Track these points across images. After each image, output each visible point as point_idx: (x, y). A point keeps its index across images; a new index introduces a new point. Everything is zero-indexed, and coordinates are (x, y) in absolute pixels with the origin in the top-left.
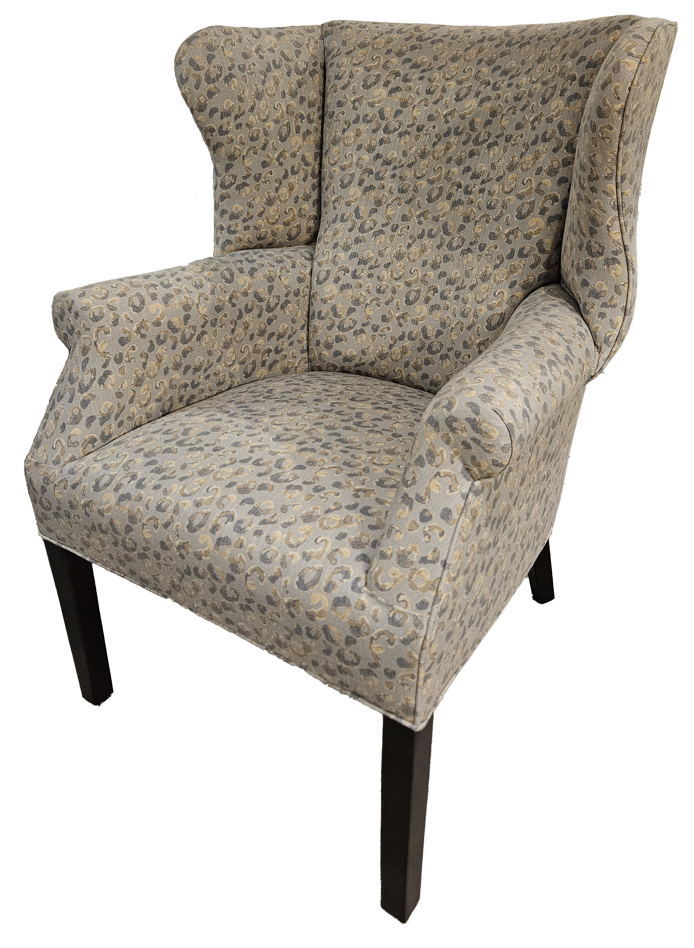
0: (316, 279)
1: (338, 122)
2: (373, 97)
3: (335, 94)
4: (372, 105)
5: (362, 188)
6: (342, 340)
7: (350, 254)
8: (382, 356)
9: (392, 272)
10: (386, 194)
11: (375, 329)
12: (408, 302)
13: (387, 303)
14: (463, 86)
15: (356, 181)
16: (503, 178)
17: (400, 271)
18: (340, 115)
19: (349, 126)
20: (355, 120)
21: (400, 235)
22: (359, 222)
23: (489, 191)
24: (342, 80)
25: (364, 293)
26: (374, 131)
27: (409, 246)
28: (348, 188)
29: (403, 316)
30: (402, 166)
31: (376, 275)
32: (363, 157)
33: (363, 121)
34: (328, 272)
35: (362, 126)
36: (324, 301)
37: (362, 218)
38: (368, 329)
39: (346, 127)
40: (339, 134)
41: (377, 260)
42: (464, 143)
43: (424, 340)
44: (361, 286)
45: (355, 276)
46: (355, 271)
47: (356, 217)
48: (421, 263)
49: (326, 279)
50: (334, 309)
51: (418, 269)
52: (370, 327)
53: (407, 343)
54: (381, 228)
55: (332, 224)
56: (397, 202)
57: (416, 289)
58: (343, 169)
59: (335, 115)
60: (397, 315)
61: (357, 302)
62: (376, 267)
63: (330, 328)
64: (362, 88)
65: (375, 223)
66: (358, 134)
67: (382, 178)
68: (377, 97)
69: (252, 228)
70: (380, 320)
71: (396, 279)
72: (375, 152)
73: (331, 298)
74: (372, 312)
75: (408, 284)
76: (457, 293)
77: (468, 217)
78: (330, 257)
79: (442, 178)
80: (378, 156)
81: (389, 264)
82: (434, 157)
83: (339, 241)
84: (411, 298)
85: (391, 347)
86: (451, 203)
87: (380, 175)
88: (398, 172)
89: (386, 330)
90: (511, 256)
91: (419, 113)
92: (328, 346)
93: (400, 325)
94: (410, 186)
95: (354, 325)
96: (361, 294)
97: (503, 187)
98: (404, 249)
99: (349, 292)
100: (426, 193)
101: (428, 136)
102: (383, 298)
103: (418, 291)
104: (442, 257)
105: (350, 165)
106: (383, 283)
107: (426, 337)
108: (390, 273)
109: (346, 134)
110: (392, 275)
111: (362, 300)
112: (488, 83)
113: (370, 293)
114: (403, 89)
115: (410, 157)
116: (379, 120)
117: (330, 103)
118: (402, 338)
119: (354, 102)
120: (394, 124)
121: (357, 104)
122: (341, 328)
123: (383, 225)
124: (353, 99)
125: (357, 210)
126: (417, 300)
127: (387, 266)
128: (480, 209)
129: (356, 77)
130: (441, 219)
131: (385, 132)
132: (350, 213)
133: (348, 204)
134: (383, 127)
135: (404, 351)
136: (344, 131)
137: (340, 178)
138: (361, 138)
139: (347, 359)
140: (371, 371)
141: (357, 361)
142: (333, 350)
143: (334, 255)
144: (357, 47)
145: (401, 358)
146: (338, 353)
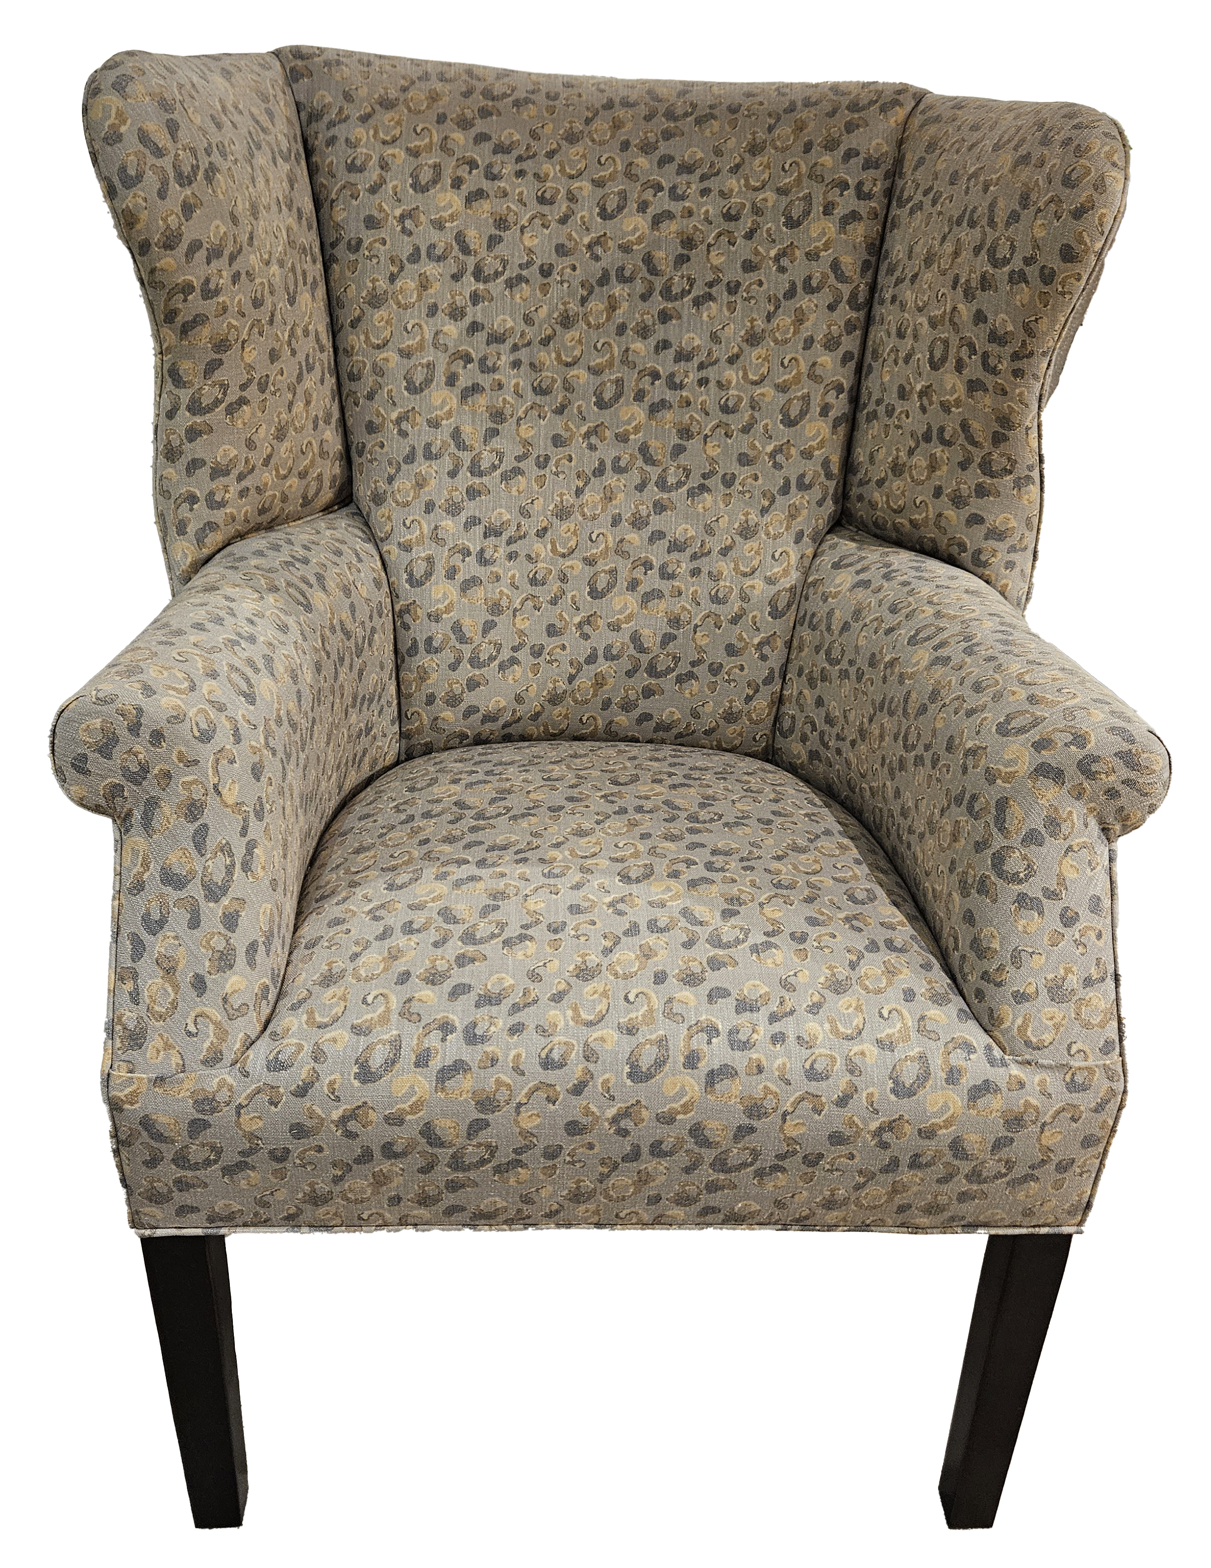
0: (405, 576)
1: (375, 261)
2: (439, 210)
3: (354, 202)
4: (439, 225)
5: (457, 390)
6: (478, 685)
7: (464, 520)
8: (555, 699)
9: (553, 544)
10: (509, 398)
11: (537, 652)
12: (595, 594)
13: (554, 602)
14: (607, 190)
15: (440, 377)
16: (742, 358)
17: (569, 539)
18: (377, 245)
19: (402, 268)
20: (412, 255)
21: (557, 474)
22: (466, 458)
23: (718, 382)
24: (366, 173)
25: (505, 591)
26: (456, 277)
27: (579, 492)
28: (426, 392)
29: (588, 621)
30: (529, 344)
31: (522, 554)
32: (445, 329)
33: (429, 255)
34: (430, 560)
35: (431, 269)
36: (435, 617)
37: (472, 449)
38: (523, 655)
39: (395, 270)
40: (382, 284)
41: (519, 525)
42: (644, 297)
43: (637, 655)
44: (498, 578)
45: (482, 560)
46: (482, 551)
47: (458, 447)
48: (610, 519)
49: (428, 574)
50: (457, 628)
51: (605, 531)
52: (527, 650)
53: (603, 666)
54: (516, 464)
55: (404, 467)
56: (535, 413)
57: (607, 568)
58: (406, 354)
59: (366, 244)
60: (577, 620)
61: (496, 608)
62: (520, 538)
63: (454, 667)
64: (411, 191)
65: (500, 455)
66: (424, 284)
67: (494, 369)
68: (444, 209)
69: (252, 491)
70: (545, 634)
71: (563, 556)
72: (468, 320)
73: (448, 610)
74: (527, 623)
75: (590, 562)
76: (695, 564)
77: (688, 430)
78: (426, 531)
79: (617, 362)
80: (475, 327)
81: (545, 529)
82: (589, 324)
83: (434, 497)
84: (601, 585)
85: (571, 679)
86: (647, 407)
87: (490, 363)
88: (523, 355)
89: (558, 650)
90: (785, 490)
91: (536, 241)
92: (453, 701)
93: (586, 637)
94: (554, 381)
95: (498, 652)
96: (501, 592)
97: (745, 374)
98: (568, 499)
99: (479, 593)
100: (591, 391)
101: (566, 285)
102: (544, 594)
103: (613, 572)
104: (651, 506)
105: (421, 346)
106: (540, 565)
107: (642, 650)
108: (549, 546)
109: (399, 284)
110: (554, 550)
111: (504, 603)
112: (659, 188)
113: (517, 588)
114: (491, 193)
115: (540, 326)
116: (461, 256)
117: (346, 220)
118: (592, 659)
119: (402, 218)
120: (491, 264)
121: (408, 223)
122: (475, 662)
123: (519, 459)
124: (398, 212)
125: (456, 434)
126: (613, 586)
127: (542, 533)
128: (707, 414)
129: (394, 167)
130: (632, 437)
131: (477, 279)
132: (443, 441)
133: (434, 424)
134: (471, 268)
135: (599, 682)
136: (393, 278)
137: (403, 372)
138: (431, 291)
139: (489, 718)
140: (532, 729)
141: (507, 717)
142: (463, 706)
143: (433, 526)
144: (377, 107)
145: (595, 695)
146: (471, 711)
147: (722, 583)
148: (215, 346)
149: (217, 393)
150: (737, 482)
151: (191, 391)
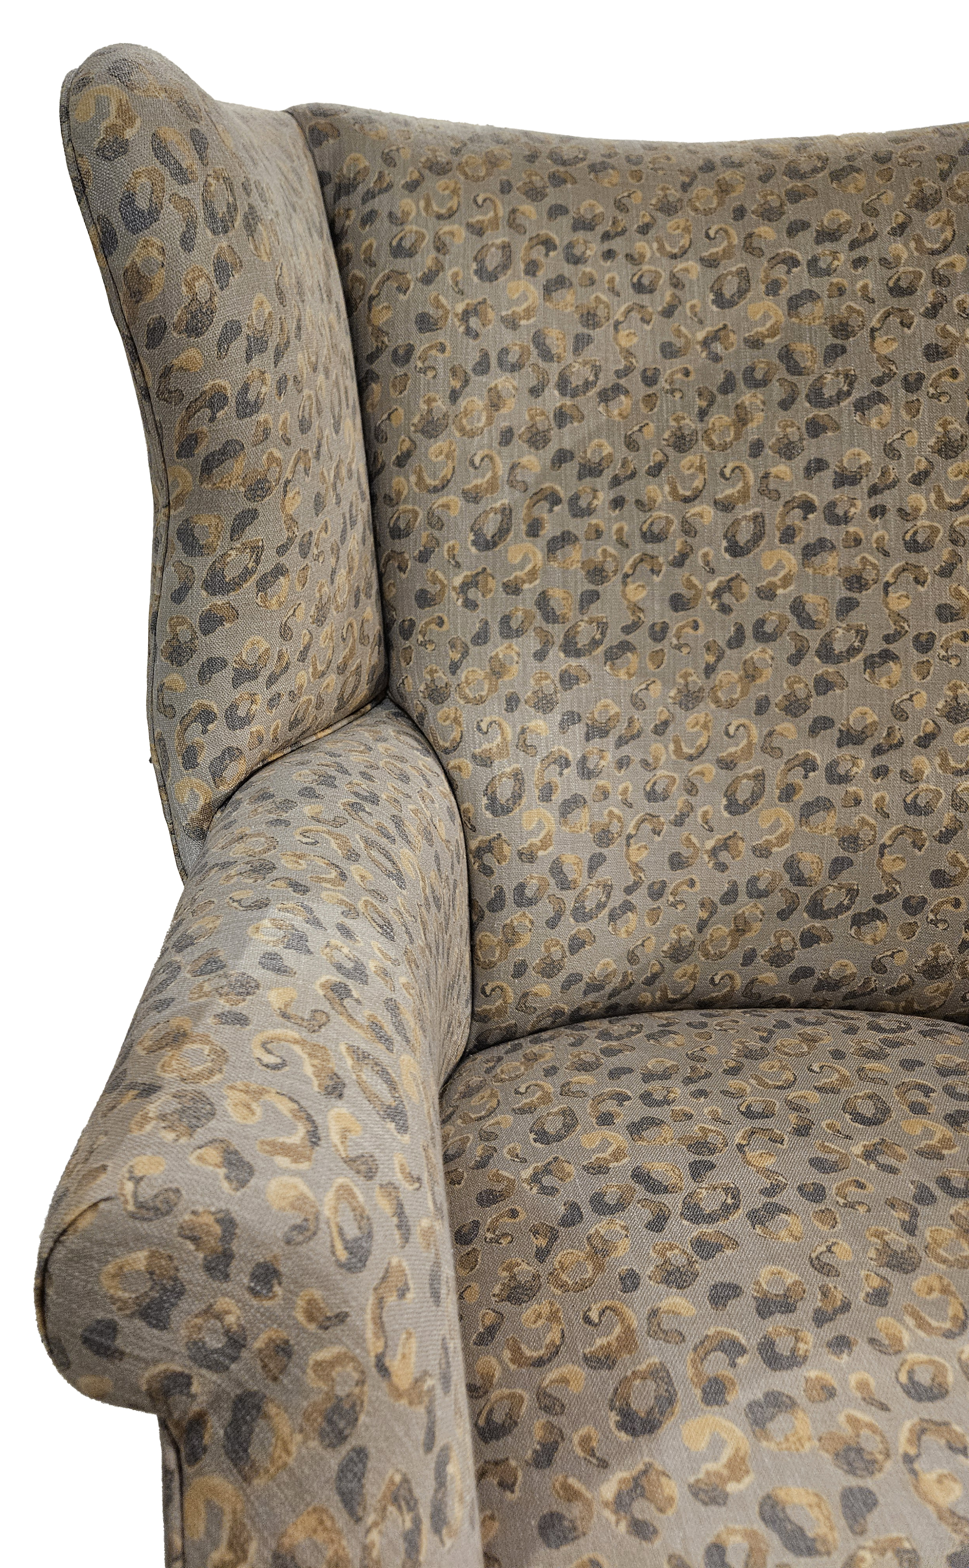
0: (485, 801)
1: (430, 374)
2: (511, 303)
3: (402, 297)
4: (512, 323)
5: (542, 541)
6: (583, 944)
7: (559, 718)
8: (678, 954)
9: (677, 742)
10: (611, 550)
11: (657, 892)
12: (734, 807)
13: (679, 821)
14: (722, 270)
15: (520, 526)
16: (933, 475)
17: (698, 735)
18: (434, 352)
19: (466, 382)
20: (479, 364)
21: (678, 647)
22: (558, 632)
23: (900, 510)
24: (418, 258)
25: (616, 811)
26: (535, 392)
27: (709, 670)
28: (501, 547)
29: (725, 845)
30: (633, 475)
31: (636, 758)
32: (524, 460)
33: (501, 363)
34: (517, 776)
35: (503, 381)
36: (528, 856)
37: (564, 619)
38: (640, 898)
39: (456, 384)
40: (441, 405)
41: (631, 721)
42: (786, 404)
43: (794, 889)
44: (605, 795)
45: (586, 772)
46: (584, 759)
47: (547, 619)
48: (753, 705)
49: (517, 797)
50: (557, 869)
51: (746, 722)
52: (643, 890)
53: (746, 906)
54: (624, 637)
55: (473, 649)
56: (646, 567)
57: (751, 771)
58: (472, 497)
59: (417, 353)
60: (710, 844)
61: (604, 837)
62: (633, 737)
63: (552, 923)
64: (476, 279)
65: (603, 627)
66: (495, 402)
67: (589, 511)
68: (518, 302)
69: (285, 698)
70: (667, 866)
71: (691, 758)
72: (552, 448)
73: (544, 845)
74: (645, 853)
75: (727, 764)
76: (879, 761)
77: (859, 578)
78: (510, 737)
79: (753, 493)
80: (562, 457)
81: (666, 723)
82: (711, 445)
83: (517, 689)
84: (742, 796)
85: (702, 926)
86: (799, 551)
87: (583, 503)
88: (626, 490)
89: (685, 887)
91: (635, 340)
92: (549, 969)
93: (722, 867)
94: (669, 522)
95: (608, 896)
96: (611, 813)
97: (940, 497)
98: (697, 680)
99: (582, 817)
100: (720, 533)
101: (678, 395)
102: (666, 813)
103: (760, 777)
104: (811, 684)
105: (493, 486)
106: (660, 773)
107: (800, 880)
108: (672, 747)
109: (463, 403)
110: (678, 750)
111: (615, 828)
112: (795, 263)
113: (630, 806)
114: (575, 281)
115: (647, 451)
116: (541, 363)
117: (390, 322)
118: (730, 897)
119: (466, 315)
120: (579, 372)
121: (474, 322)
122: (581, 915)
123: (627, 630)
124: (460, 308)
125: (543, 601)
126: (759, 797)
127: (661, 729)
128: (886, 554)
129: (453, 250)
130: (780, 591)
131: (563, 393)
132: (525, 612)
133: (513, 589)
134: (554, 378)
135: (741, 928)
136: (454, 396)
137: (469, 523)
138: (504, 411)
139: (594, 987)
140: (647, 997)
141: (616, 982)
142: (562, 976)
143: (518, 729)
144: (426, 172)
145: (734, 946)
146: (573, 979)
147: (922, 786)
148: (250, 489)
149: (247, 560)
150: (938, 643)
151: (210, 560)
